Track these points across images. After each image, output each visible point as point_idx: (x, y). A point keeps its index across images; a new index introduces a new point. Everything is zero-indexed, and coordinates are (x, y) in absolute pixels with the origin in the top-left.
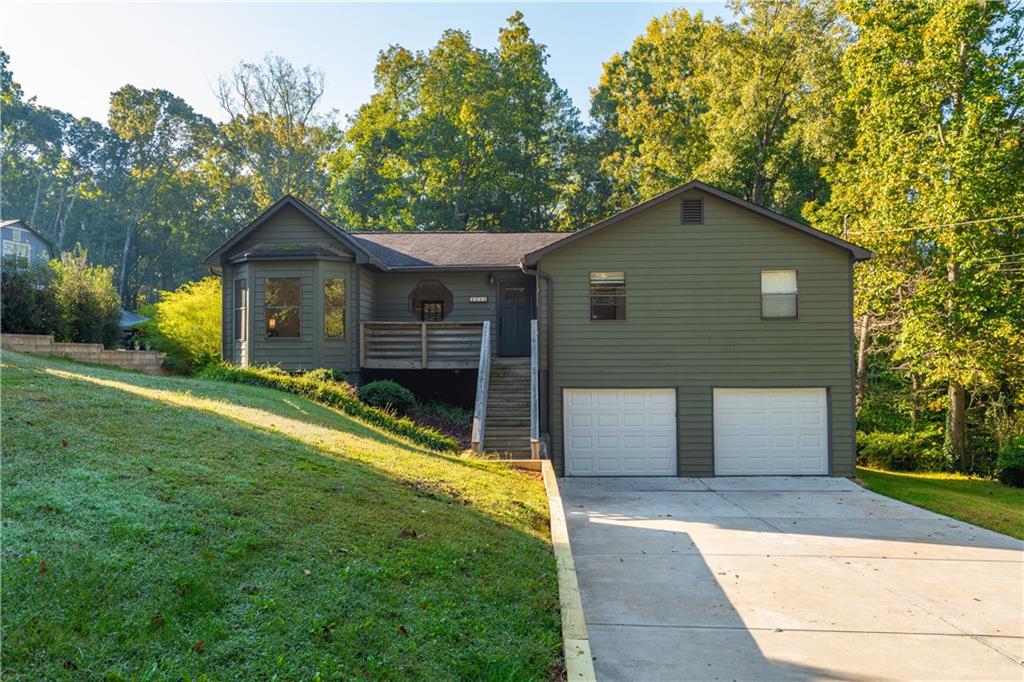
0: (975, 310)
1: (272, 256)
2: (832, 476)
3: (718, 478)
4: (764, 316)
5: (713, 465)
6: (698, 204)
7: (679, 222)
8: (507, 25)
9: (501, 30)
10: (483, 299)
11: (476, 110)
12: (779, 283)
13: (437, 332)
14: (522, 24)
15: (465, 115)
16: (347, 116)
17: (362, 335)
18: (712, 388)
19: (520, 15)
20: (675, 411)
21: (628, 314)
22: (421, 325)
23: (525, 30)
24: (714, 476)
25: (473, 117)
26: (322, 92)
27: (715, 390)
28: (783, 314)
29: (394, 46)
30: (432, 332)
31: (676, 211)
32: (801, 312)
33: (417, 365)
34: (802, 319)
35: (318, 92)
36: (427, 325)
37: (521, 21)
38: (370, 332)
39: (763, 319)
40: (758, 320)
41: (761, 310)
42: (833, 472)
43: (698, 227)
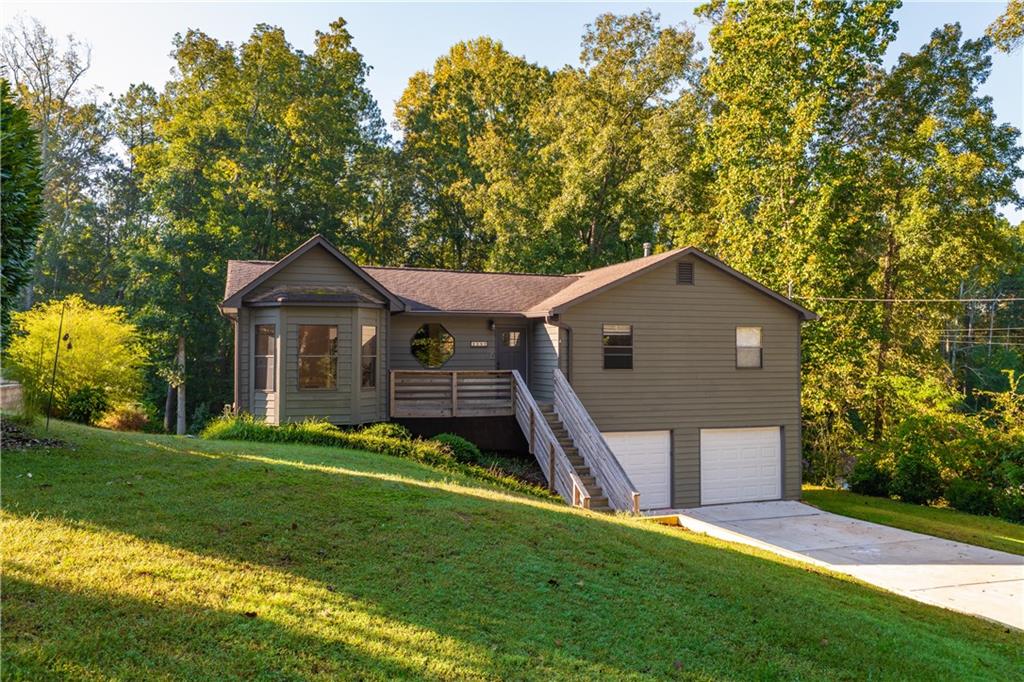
0: (822, 351)
1: (305, 301)
2: (785, 500)
3: (704, 508)
4: (739, 364)
5: (700, 497)
6: (690, 267)
7: (675, 282)
8: (327, 30)
9: (318, 33)
10: (484, 344)
11: (303, 116)
12: (749, 338)
13: (466, 381)
14: (345, 31)
15: (290, 118)
16: (111, 94)
17: (392, 383)
18: (699, 428)
19: (343, 22)
20: (669, 450)
21: (635, 364)
22: (451, 374)
23: (348, 38)
24: (700, 506)
25: (300, 123)
26: (89, 65)
27: (702, 430)
28: (750, 365)
29: (194, 30)
30: (461, 381)
31: (673, 272)
32: (765, 363)
33: (447, 414)
34: (765, 369)
35: (83, 65)
36: (458, 374)
37: (343, 27)
38: (400, 381)
39: (737, 368)
40: (734, 369)
41: (736, 360)
42: (785, 497)
43: (689, 287)
